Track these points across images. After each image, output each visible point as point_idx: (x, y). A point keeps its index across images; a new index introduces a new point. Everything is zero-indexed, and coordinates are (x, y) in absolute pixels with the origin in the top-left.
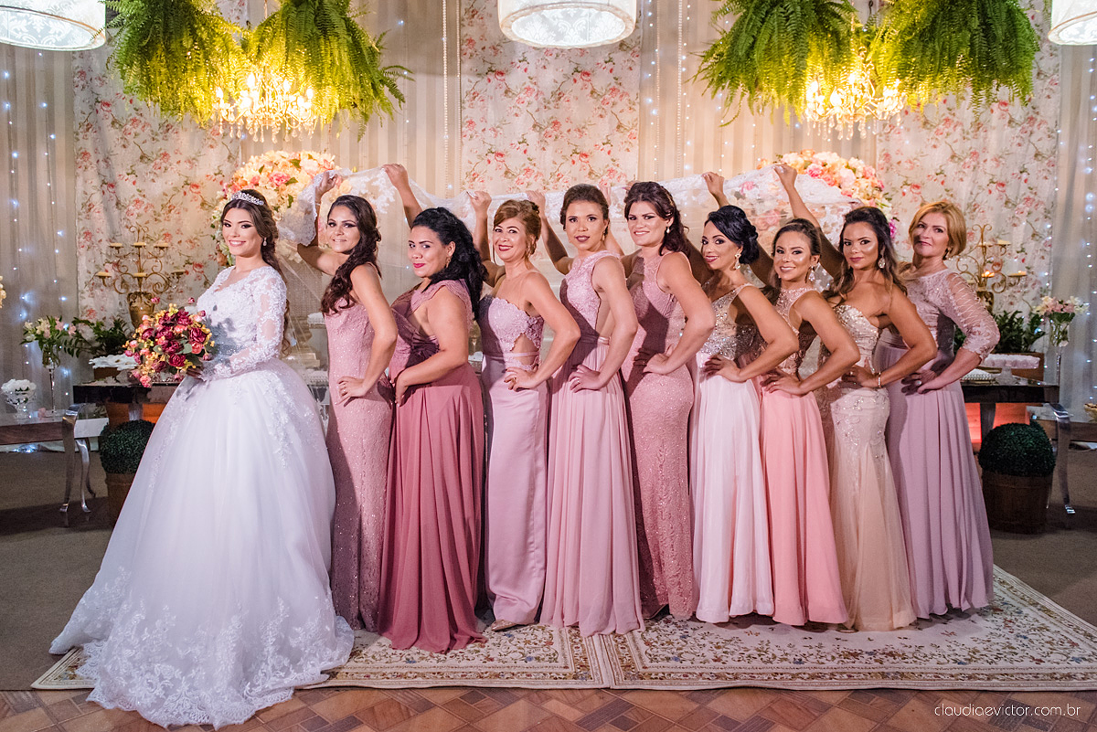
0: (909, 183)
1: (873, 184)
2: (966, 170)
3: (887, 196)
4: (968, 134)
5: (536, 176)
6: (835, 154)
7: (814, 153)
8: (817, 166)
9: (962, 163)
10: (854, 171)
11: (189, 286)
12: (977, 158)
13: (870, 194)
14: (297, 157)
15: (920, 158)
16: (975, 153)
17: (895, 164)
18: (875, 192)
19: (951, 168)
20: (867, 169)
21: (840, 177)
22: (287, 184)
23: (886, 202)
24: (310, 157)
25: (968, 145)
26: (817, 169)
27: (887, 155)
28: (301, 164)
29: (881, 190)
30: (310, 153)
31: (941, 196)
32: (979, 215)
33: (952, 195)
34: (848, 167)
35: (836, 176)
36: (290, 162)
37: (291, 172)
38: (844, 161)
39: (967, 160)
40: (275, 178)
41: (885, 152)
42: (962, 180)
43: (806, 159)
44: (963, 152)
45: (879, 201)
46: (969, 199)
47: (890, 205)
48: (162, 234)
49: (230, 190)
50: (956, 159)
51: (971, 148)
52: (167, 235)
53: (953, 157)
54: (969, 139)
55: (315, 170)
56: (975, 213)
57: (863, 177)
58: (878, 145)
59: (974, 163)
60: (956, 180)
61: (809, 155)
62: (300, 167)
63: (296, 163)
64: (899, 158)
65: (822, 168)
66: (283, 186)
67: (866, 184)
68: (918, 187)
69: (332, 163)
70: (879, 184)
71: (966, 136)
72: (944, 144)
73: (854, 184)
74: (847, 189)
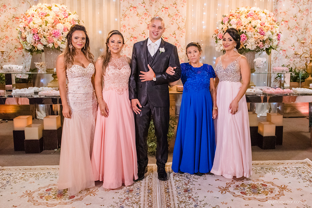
0: (284, 20)
1: (272, 19)
2: (304, 16)
3: (278, 24)
4: (305, 2)
5: (149, 16)
6: (259, 8)
7: (251, 7)
8: (252, 12)
9: (303, 13)
10: (266, 14)
11: (17, 57)
12: (308, 11)
13: (272, 23)
14: (51, 6)
15: (288, 11)
16: (307, 10)
17: (279, 13)
18: (273, 22)
19: (299, 15)
20: (270, 13)
21: (261, 16)
22: (46, 16)
23: (277, 26)
24: (56, 6)
25: (305, 6)
26: (252, 13)
27: (276, 10)
28: (52, 8)
29: (275, 22)
30: (56, 4)
31: (295, 25)
32: (308, 32)
33: (299, 25)
34: (263, 12)
35: (259, 16)
36: (48, 8)
37: (47, 11)
38: (262, 10)
39: (305, 12)
40: (40, 14)
41: (276, 9)
42: (302, 19)
43: (248, 9)
44: (303, 9)
45: (275, 26)
46: (305, 26)
47: (279, 27)
48: (4, 36)
49: (23, 19)
50: (301, 12)
51: (306, 8)
52: (7, 37)
53: (300, 11)
54: (305, 4)
55: (58, 11)
56: (306, 32)
57: (269, 17)
58: (273, 6)
59: (307, 13)
60: (301, 20)
61: (249, 8)
62: (51, 10)
63: (50, 8)
64: (281, 11)
65: (254, 13)
66: (43, 17)
67: (270, 19)
68: (287, 22)
69: (66, 9)
70: (275, 19)
71: (305, 3)
72: (296, 6)
73: (265, 19)
74: (263, 21)
